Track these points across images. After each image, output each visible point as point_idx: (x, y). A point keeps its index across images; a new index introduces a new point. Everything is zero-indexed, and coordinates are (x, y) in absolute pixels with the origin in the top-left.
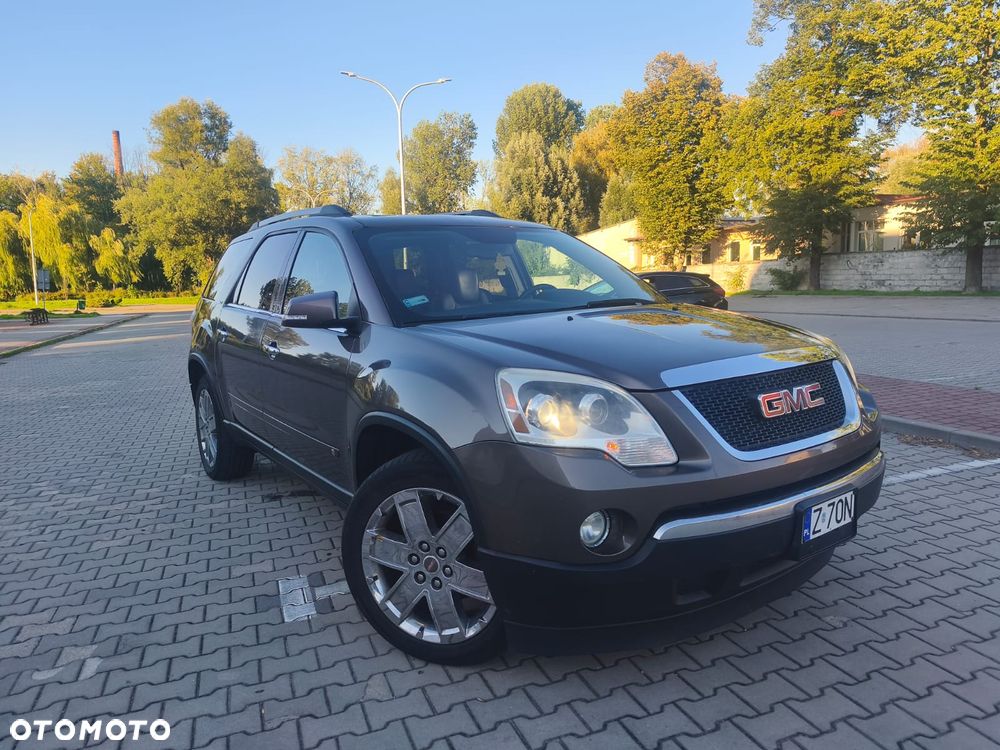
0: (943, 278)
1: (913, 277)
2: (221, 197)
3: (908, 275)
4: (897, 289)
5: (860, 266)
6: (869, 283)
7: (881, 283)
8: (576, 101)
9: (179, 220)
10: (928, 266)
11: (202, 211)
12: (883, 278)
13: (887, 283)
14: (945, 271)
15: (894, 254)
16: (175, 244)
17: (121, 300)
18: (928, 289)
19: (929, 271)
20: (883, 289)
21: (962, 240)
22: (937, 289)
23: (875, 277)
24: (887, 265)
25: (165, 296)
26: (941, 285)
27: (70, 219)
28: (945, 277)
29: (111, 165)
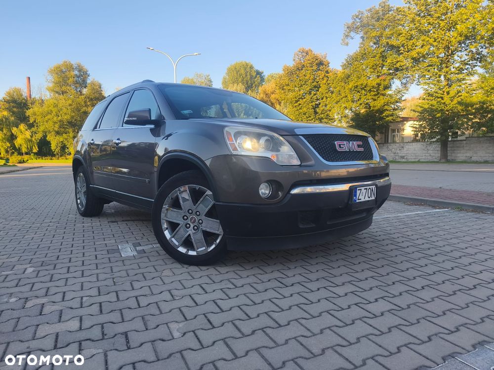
0: (430, 156)
1: (417, 155)
2: (82, 110)
3: (415, 154)
4: (410, 160)
5: (393, 150)
6: (397, 157)
7: (403, 157)
8: (260, 71)
9: (60, 121)
10: (424, 150)
11: (72, 117)
12: (403, 155)
13: (405, 157)
14: (432, 152)
15: (409, 144)
16: (58, 133)
17: (28, 160)
18: (424, 160)
19: (424, 152)
20: (404, 160)
21: (439, 137)
22: (428, 160)
23: (400, 155)
24: (405, 149)
25: (51, 159)
26: (430, 159)
27: (3, 120)
28: (431, 155)
29: (25, 94)
